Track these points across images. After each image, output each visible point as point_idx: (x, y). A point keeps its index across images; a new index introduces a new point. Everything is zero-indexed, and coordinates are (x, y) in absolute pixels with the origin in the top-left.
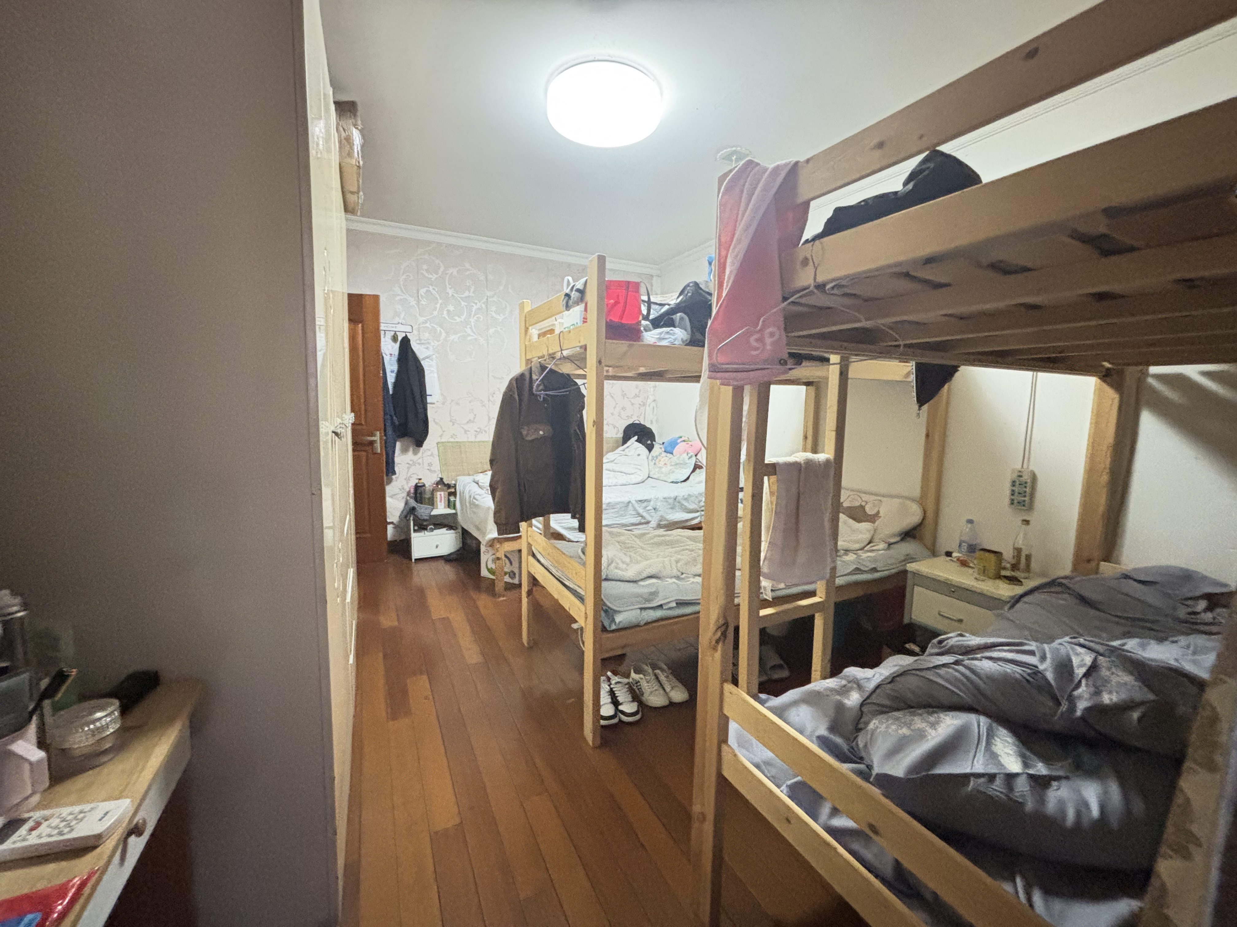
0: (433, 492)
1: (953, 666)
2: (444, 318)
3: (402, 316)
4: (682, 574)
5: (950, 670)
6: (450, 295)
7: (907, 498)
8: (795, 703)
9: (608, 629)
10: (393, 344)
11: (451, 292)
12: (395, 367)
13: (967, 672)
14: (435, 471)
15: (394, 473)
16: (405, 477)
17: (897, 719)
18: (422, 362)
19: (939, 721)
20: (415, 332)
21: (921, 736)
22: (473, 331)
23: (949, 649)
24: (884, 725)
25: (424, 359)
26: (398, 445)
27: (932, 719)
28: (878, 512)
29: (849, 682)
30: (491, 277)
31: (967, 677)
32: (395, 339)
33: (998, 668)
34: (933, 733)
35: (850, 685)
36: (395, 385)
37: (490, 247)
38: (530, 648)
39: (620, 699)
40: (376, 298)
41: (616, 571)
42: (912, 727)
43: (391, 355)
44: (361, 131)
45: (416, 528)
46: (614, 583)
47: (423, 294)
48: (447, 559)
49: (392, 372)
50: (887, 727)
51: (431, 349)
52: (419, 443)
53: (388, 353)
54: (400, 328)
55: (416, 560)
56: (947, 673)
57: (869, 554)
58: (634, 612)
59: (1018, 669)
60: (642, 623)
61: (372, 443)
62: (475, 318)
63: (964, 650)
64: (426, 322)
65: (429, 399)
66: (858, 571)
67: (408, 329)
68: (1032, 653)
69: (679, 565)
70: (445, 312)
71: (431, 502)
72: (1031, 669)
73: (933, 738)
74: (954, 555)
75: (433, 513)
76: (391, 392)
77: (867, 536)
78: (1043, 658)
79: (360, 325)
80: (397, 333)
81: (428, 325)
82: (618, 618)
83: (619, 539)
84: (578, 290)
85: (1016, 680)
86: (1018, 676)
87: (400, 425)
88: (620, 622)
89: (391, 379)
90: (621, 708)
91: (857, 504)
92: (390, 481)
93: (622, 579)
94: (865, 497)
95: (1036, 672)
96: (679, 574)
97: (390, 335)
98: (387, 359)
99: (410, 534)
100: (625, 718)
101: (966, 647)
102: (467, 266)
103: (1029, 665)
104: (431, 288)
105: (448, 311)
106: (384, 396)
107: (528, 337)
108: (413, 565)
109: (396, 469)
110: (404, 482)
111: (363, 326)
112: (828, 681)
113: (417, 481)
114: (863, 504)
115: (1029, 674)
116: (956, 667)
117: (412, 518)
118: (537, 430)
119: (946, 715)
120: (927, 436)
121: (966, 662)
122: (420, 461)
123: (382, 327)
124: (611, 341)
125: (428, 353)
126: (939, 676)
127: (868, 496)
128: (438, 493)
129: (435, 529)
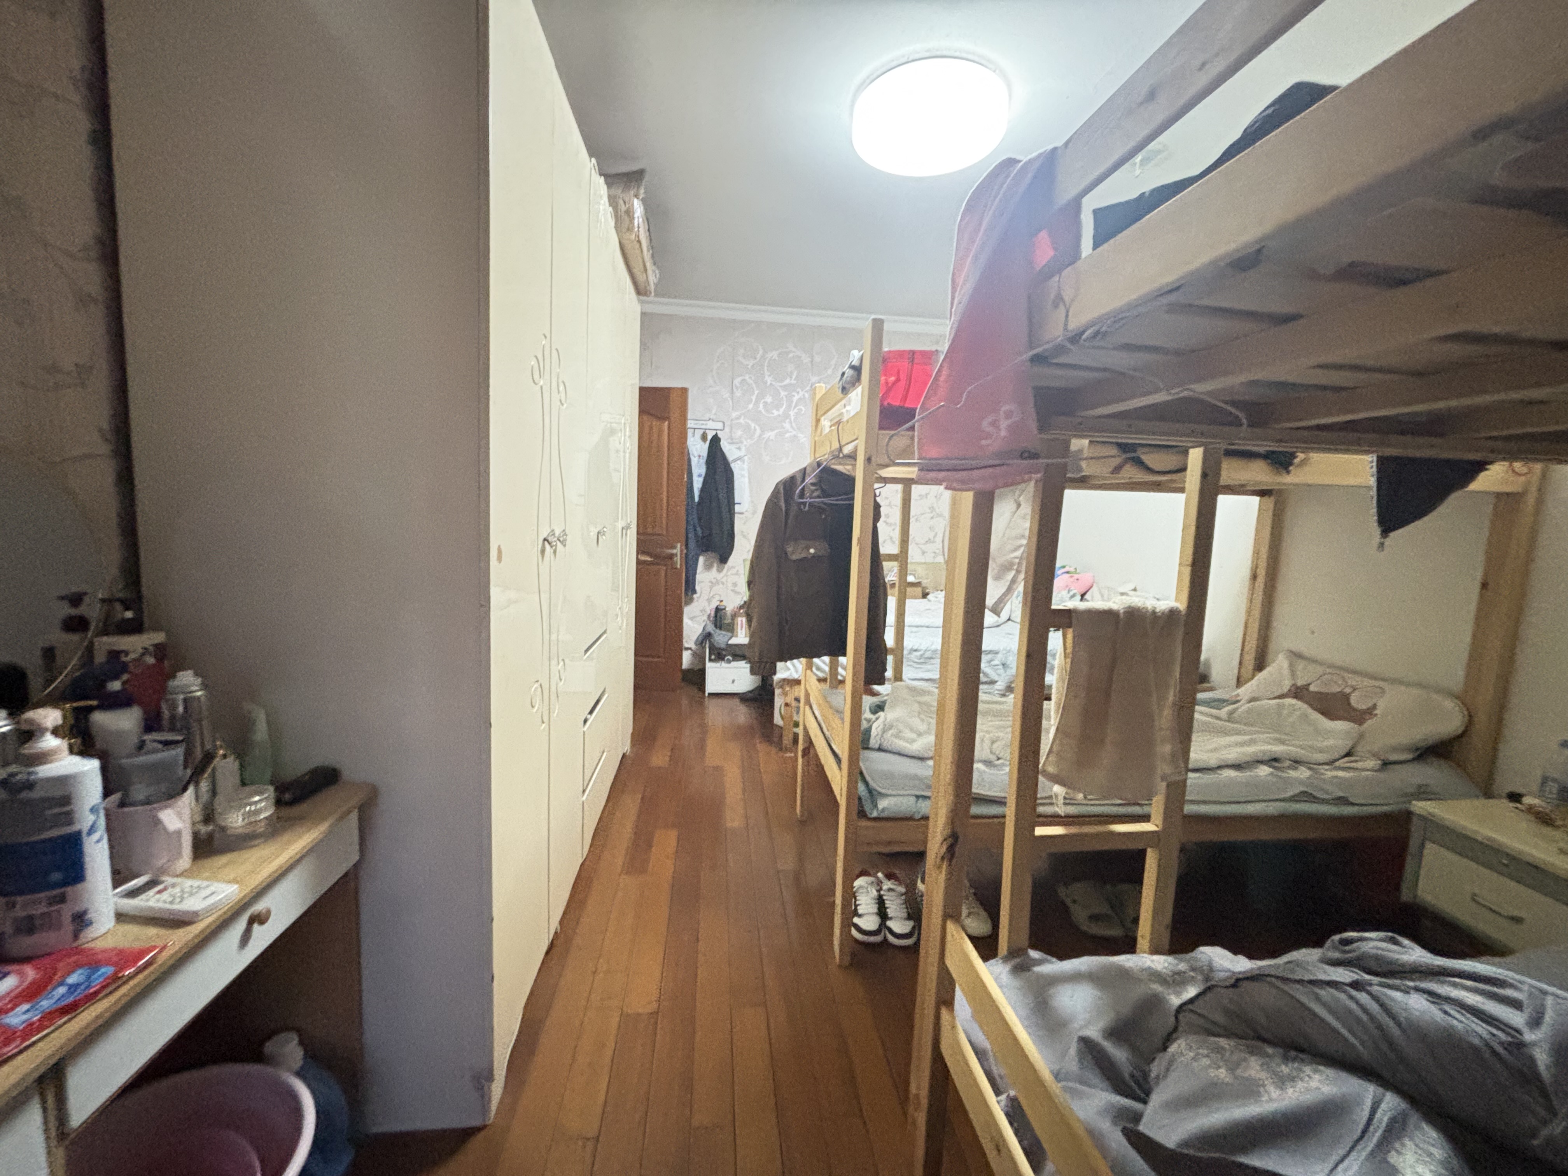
0: (734, 616)
1: (1348, 988)
2: (760, 412)
3: (714, 412)
4: (999, 759)
5: (1343, 996)
6: (769, 383)
7: (1439, 690)
8: (1076, 977)
9: (869, 816)
10: (702, 443)
11: (769, 380)
12: (703, 470)
13: (1374, 1007)
14: (739, 593)
15: (694, 591)
16: (706, 597)
17: (1219, 1050)
18: (732, 465)
19: (1298, 1076)
20: (727, 429)
21: (1251, 1091)
22: (792, 427)
23: (1358, 959)
24: (1192, 1054)
25: (735, 460)
26: (701, 559)
27: (1285, 1069)
28: (1374, 707)
29: (1193, 969)
30: (817, 359)
31: (1372, 1018)
32: (704, 437)
33: (1438, 1015)
34: (1275, 1093)
35: (1192, 974)
36: (702, 490)
37: (819, 321)
38: (802, 823)
39: (890, 912)
40: (684, 391)
41: (896, 741)
42: (1239, 1072)
43: (699, 456)
44: (644, 201)
45: (713, 657)
46: (888, 755)
47: (738, 385)
48: (743, 698)
49: (699, 476)
50: (1194, 1059)
51: (743, 449)
52: (724, 559)
53: (696, 454)
54: (711, 425)
55: (709, 694)
56: (1338, 1000)
57: (1341, 774)
58: (905, 800)
59: (1481, 1029)
60: (917, 816)
61: (671, 557)
62: (796, 410)
63: (1385, 968)
64: (738, 418)
65: (737, 508)
66: (1306, 796)
67: (719, 426)
68: (1516, 1005)
69: (995, 746)
70: (761, 406)
71: (731, 629)
72: (1508, 1034)
73: (1271, 1100)
74: (1528, 800)
75: (730, 642)
76: (697, 499)
77: (1344, 745)
78: (1536, 1022)
79: (666, 423)
80: (707, 431)
81: (742, 421)
82: (883, 804)
83: (920, 699)
84: (852, 367)
85: (1475, 1049)
86: (1476, 1041)
87: (703, 537)
88: (883, 810)
89: (698, 484)
90: (889, 923)
91: (1336, 689)
92: (690, 601)
93: (902, 752)
94: (1353, 680)
95: (1518, 1046)
96: (993, 758)
97: (699, 433)
98: (694, 461)
99: (704, 664)
100: (890, 938)
101: (1391, 962)
102: (791, 347)
103: (1506, 1025)
104: (747, 377)
105: (766, 403)
106: (688, 505)
107: (819, 430)
108: (706, 699)
109: (697, 588)
110: (706, 604)
111: (669, 424)
112: (1156, 957)
113: (718, 603)
114: (1348, 690)
115: (1501, 1043)
116: (1354, 993)
117: (707, 646)
118: (808, 548)
119: (1316, 1071)
120: (1484, 585)
121: (1376, 989)
122: (724, 580)
123: (690, 424)
124: (884, 432)
125: (742, 453)
126: (1318, 998)
127: (1359, 679)
128: (739, 619)
129: (733, 660)
